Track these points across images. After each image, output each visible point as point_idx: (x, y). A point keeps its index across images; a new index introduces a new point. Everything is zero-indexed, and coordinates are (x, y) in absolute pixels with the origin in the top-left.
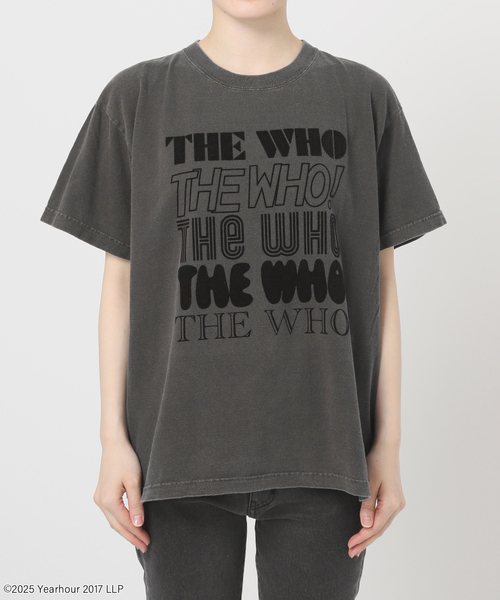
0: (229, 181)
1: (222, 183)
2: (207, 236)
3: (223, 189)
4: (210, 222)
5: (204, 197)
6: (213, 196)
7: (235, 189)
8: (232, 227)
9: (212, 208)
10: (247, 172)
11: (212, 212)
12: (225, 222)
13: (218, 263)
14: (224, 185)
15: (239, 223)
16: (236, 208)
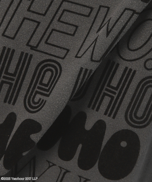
0: (68, 17)
1: (57, 18)
2: (14, 75)
3: (56, 25)
4: (25, 59)
5: (28, 26)
6: (41, 30)
7: (71, 30)
8: (49, 74)
9: (33, 43)
10: (94, 14)
11: (32, 48)
12: (43, 66)
13: (14, 110)
14: (59, 20)
15: (57, 71)
16: (62, 53)
